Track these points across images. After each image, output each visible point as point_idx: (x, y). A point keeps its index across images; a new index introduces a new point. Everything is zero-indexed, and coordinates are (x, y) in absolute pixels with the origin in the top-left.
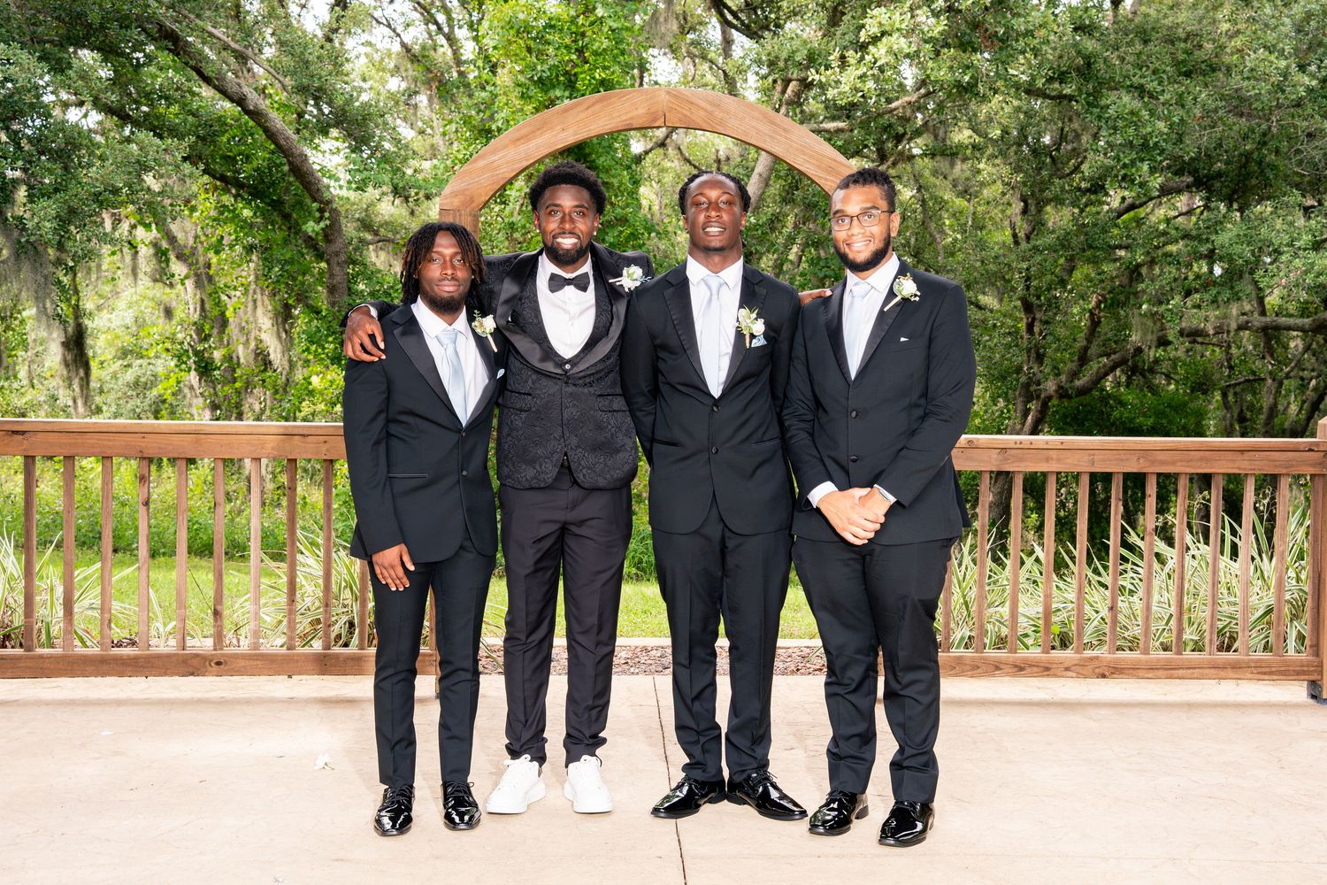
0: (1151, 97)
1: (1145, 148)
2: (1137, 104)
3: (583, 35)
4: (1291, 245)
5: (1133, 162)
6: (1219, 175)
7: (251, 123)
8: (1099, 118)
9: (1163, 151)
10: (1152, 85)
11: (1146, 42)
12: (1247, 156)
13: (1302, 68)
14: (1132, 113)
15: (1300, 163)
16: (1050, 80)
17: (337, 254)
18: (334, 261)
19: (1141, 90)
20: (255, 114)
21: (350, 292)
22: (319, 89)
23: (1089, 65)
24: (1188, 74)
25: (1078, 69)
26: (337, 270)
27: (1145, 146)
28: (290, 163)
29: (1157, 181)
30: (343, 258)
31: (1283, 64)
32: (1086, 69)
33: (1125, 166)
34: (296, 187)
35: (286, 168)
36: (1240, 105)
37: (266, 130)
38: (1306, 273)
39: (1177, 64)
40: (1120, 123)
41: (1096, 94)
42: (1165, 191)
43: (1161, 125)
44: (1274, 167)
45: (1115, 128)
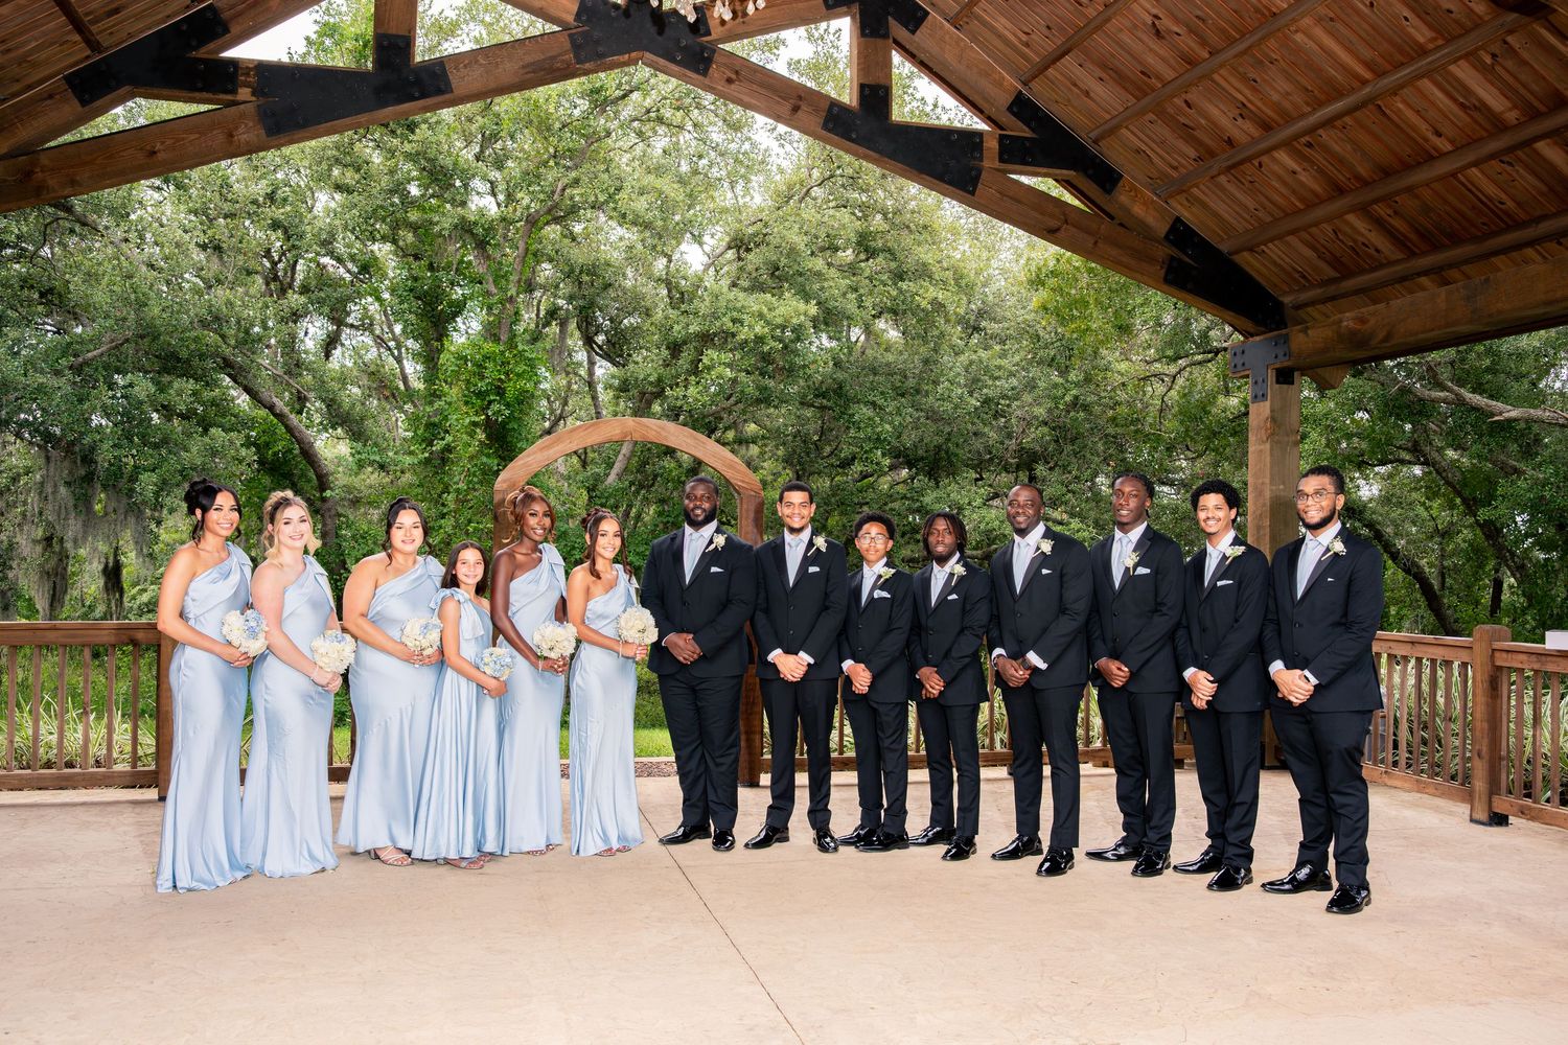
0: (881, 409)
1: (878, 441)
2: (870, 413)
3: (509, 363)
4: (969, 504)
5: (871, 449)
6: (922, 458)
7: (276, 421)
8: (849, 422)
9: (889, 443)
10: (881, 402)
11: (875, 374)
12: (938, 448)
13: (971, 394)
14: (869, 419)
15: (970, 452)
16: (816, 396)
17: (329, 510)
18: (327, 515)
19: (874, 404)
20: (280, 417)
21: (337, 536)
22: (332, 400)
23: (841, 388)
24: (903, 395)
25: (835, 391)
26: (329, 521)
27: (878, 439)
28: (301, 448)
29: (887, 462)
30: (333, 512)
31: (960, 391)
32: (839, 390)
33: (866, 452)
34: (303, 464)
35: (297, 452)
36: (933, 416)
37: (287, 427)
38: (980, 522)
39: (895, 389)
40: (862, 425)
41: (846, 407)
42: (892, 468)
43: (887, 427)
44: (957, 455)
45: (859, 428)
